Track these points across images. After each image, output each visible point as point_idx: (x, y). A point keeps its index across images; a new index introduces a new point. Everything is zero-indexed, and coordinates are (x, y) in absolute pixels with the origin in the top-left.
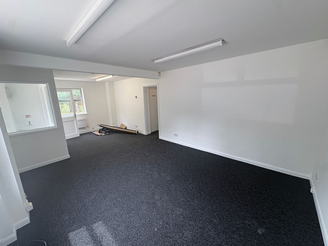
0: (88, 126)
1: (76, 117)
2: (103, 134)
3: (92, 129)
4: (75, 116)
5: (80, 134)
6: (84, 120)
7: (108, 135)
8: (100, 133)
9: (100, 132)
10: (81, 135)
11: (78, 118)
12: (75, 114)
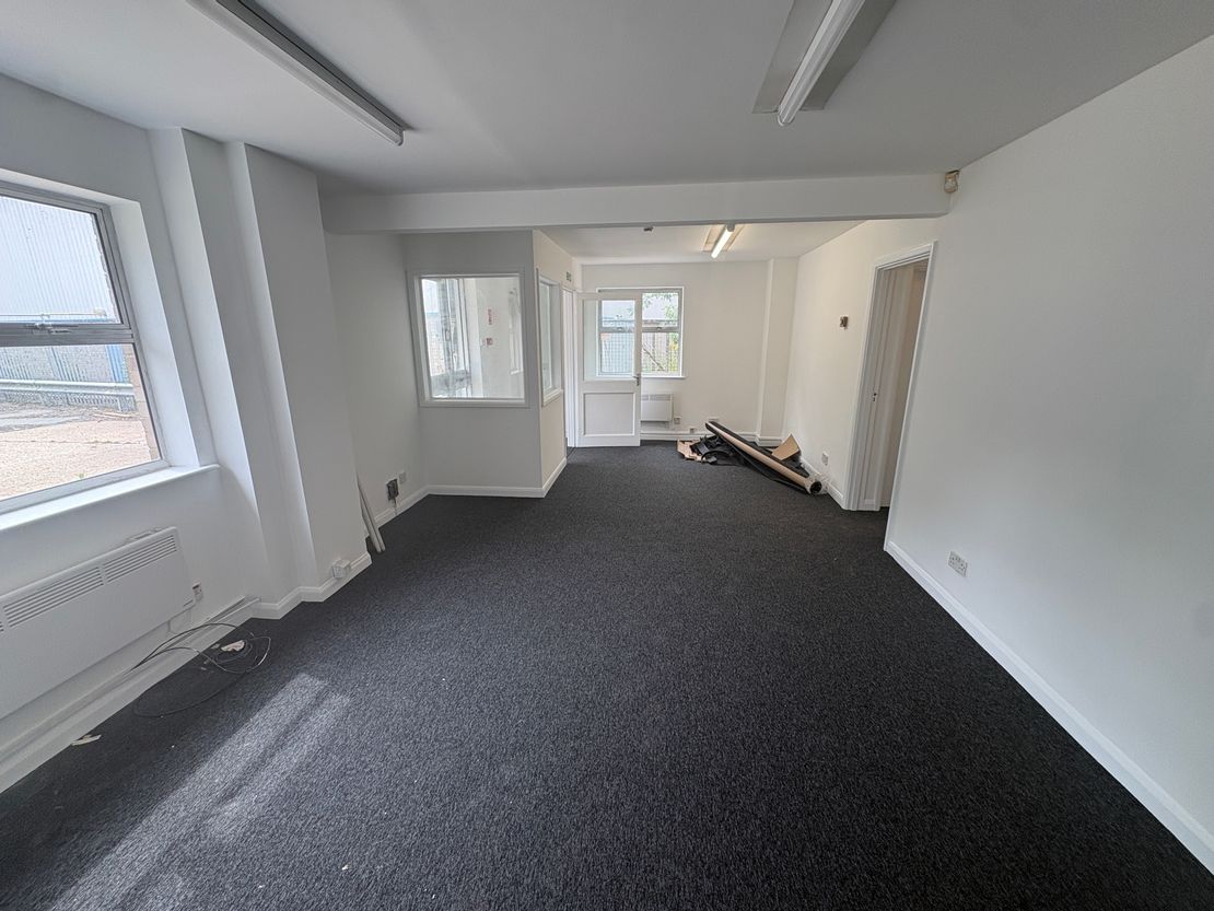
0: (677, 422)
1: (639, 383)
2: (699, 458)
3: (688, 432)
4: (638, 378)
5: (642, 441)
6: (667, 397)
7: (712, 463)
8: (693, 451)
9: (694, 448)
10: (644, 443)
11: (646, 389)
12: (639, 375)
